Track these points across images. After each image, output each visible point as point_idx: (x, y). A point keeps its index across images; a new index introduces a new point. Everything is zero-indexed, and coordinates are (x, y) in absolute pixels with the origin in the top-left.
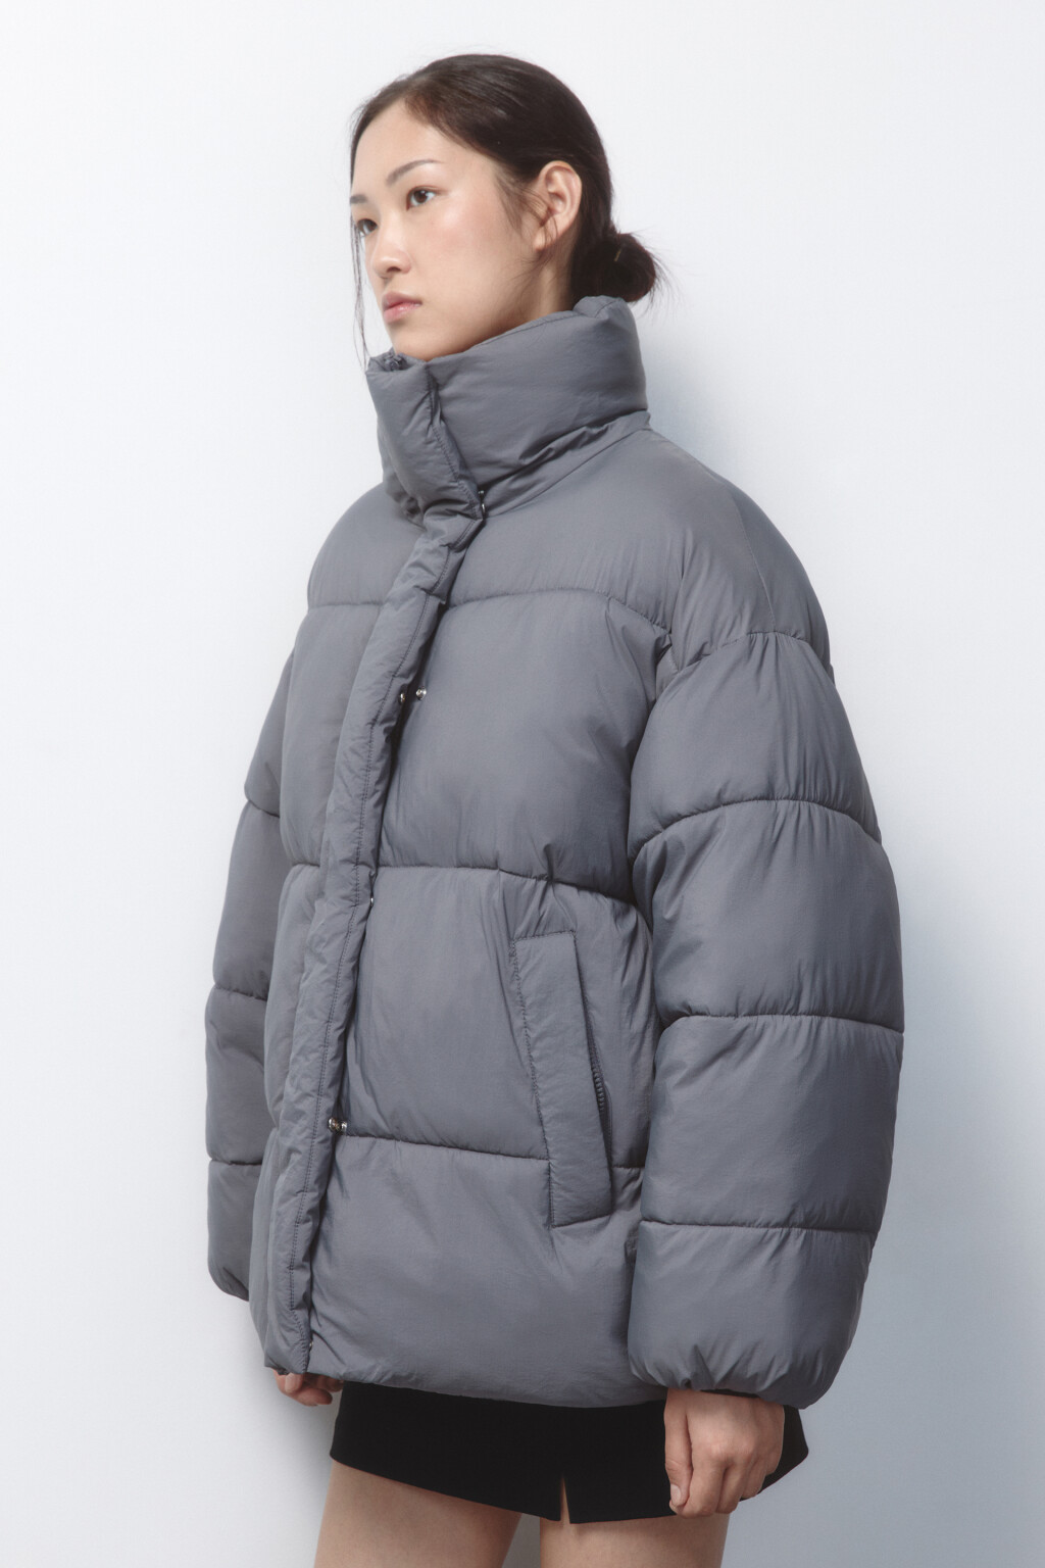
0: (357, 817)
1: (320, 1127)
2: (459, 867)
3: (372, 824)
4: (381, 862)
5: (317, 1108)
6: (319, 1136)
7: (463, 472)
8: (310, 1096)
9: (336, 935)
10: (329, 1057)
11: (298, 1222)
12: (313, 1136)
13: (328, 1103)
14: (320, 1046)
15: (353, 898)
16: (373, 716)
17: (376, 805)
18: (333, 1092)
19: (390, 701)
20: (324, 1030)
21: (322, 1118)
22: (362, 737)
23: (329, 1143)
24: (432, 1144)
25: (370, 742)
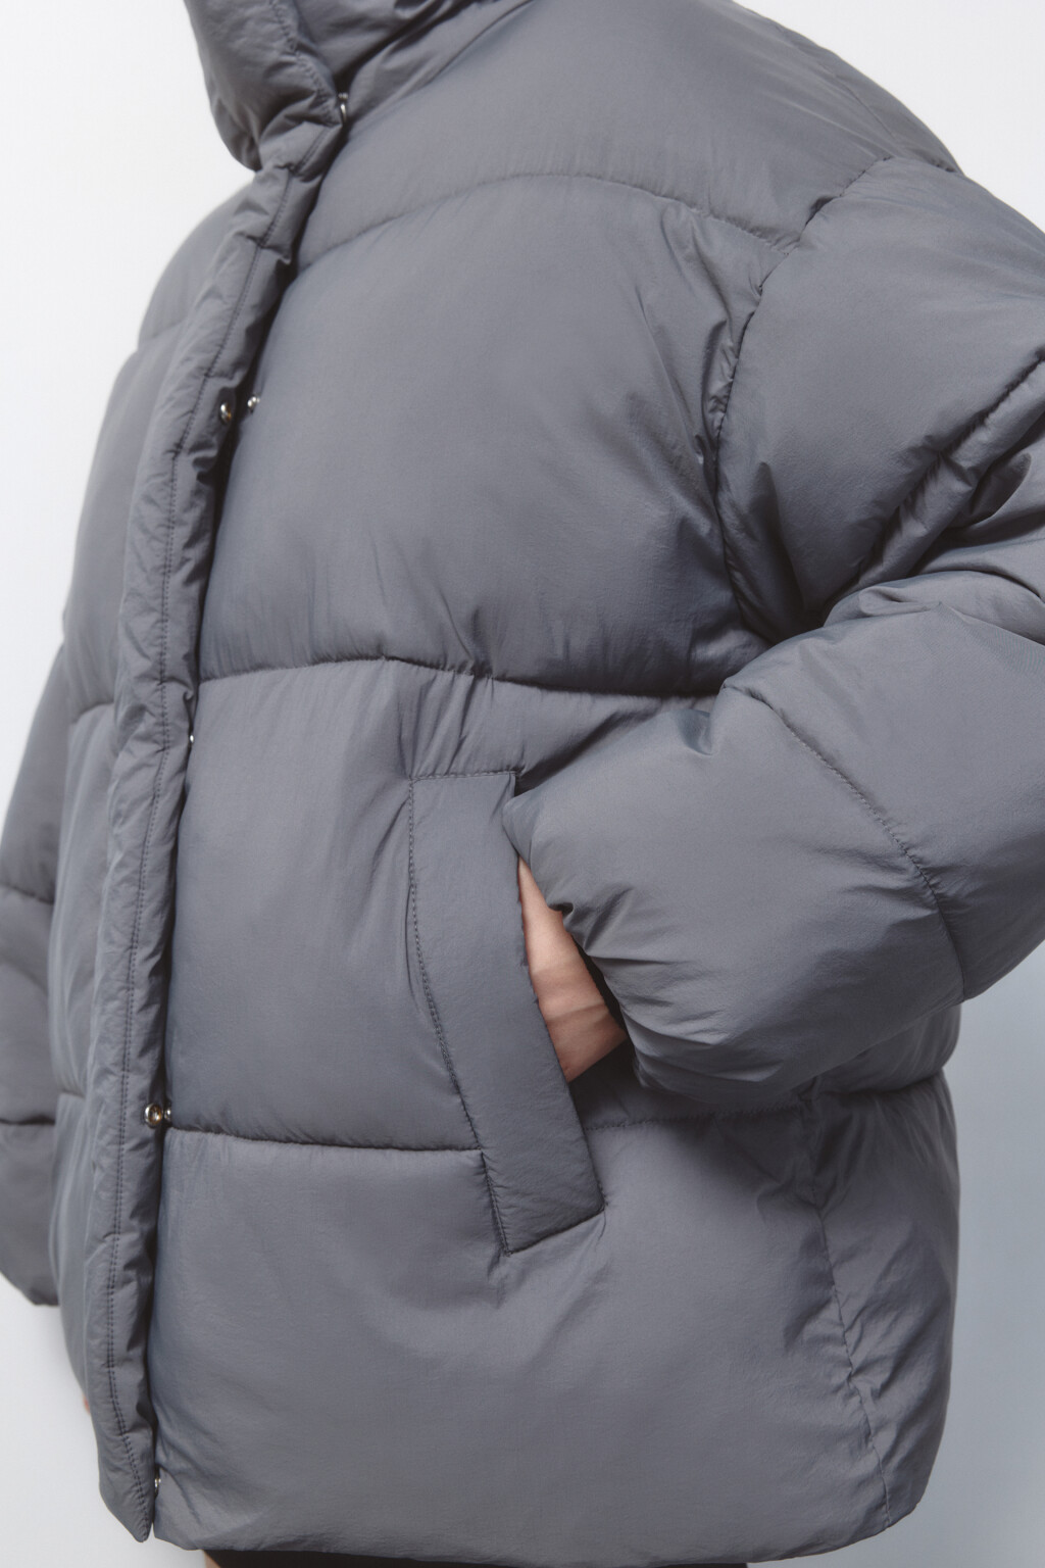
0: (156, 603)
1: (131, 1124)
2: (315, 663)
3: (183, 613)
4: (203, 674)
5: (123, 1092)
6: (130, 1138)
7: (305, 41)
8: (111, 1073)
9: (136, 803)
10: (136, 1006)
11: (111, 1286)
12: (120, 1139)
13: (139, 1083)
14: (121, 989)
15: (158, 737)
16: (176, 439)
17: (189, 580)
18: (148, 1063)
19: (202, 415)
20: (124, 962)
21: (130, 1110)
22: (159, 475)
23: (150, 1147)
24: (275, 1140)
25: (172, 480)
